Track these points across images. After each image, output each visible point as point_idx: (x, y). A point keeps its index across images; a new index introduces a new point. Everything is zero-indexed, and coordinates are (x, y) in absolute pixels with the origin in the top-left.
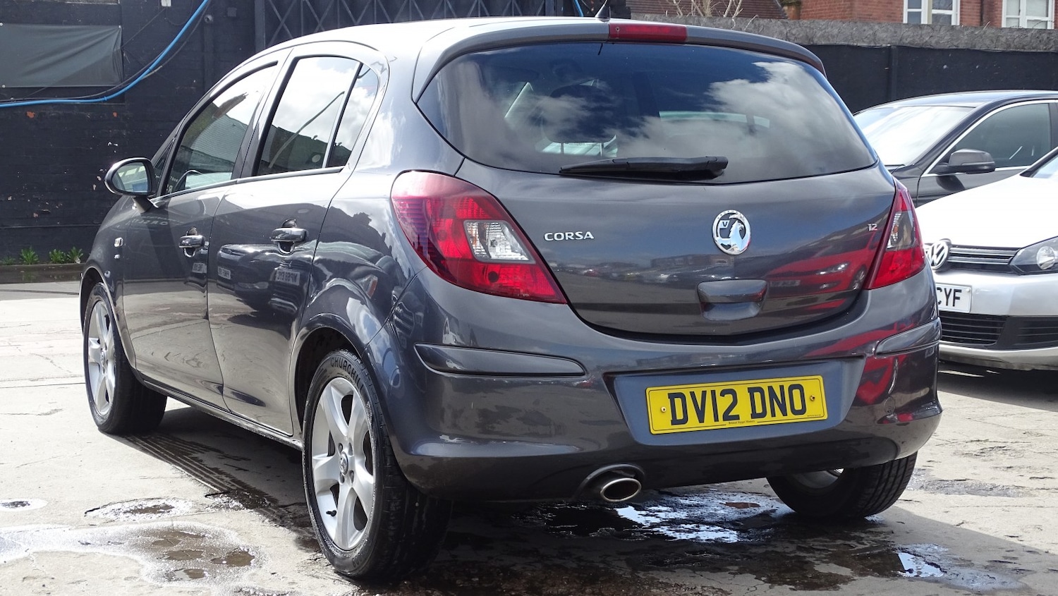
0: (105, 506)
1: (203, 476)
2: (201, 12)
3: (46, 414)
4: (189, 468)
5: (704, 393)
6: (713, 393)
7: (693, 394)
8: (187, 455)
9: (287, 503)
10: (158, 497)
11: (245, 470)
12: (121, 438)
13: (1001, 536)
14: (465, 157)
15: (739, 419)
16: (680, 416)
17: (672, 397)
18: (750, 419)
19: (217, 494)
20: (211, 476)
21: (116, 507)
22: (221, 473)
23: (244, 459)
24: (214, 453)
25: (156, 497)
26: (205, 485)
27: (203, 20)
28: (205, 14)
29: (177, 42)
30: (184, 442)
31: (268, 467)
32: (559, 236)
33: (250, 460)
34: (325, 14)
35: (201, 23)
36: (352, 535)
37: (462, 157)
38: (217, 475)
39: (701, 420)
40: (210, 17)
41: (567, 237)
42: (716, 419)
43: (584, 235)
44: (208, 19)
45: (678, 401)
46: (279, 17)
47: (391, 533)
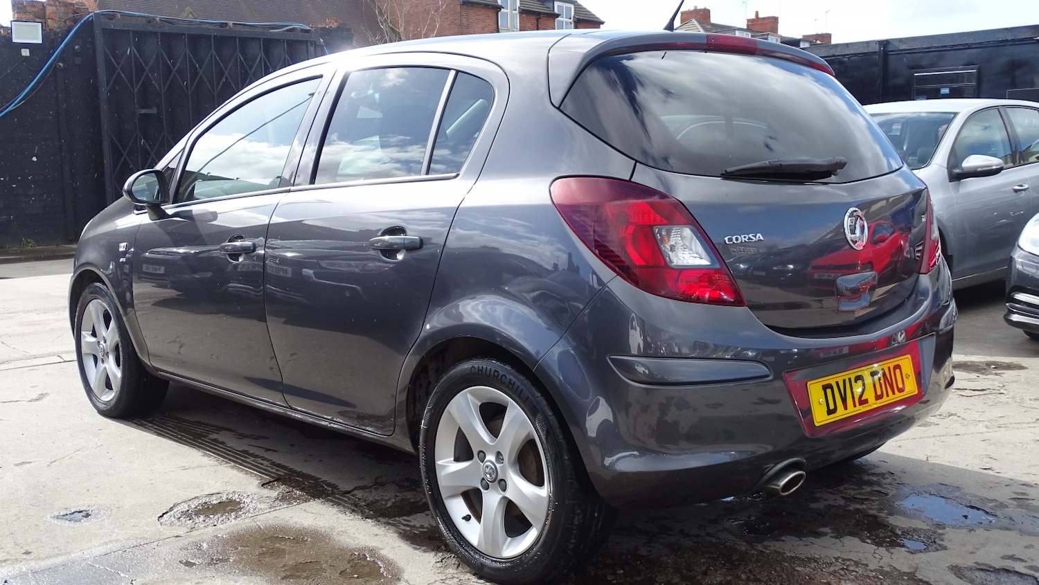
0: (171, 509)
1: (240, 461)
2: (54, 60)
3: (36, 400)
4: (219, 453)
5: (844, 381)
6: (850, 379)
7: (837, 383)
8: (205, 437)
9: (348, 488)
10: (217, 492)
11: (275, 451)
12: (127, 422)
13: (977, 469)
14: (637, 161)
15: (867, 403)
16: (832, 407)
17: (825, 388)
18: (875, 402)
19: (270, 482)
20: (247, 460)
21: (184, 507)
22: (257, 456)
23: (262, 437)
24: (228, 432)
25: (214, 492)
26: (251, 473)
27: (56, 67)
28: (57, 62)
29: (36, 83)
30: (189, 422)
31: (292, 445)
32: (737, 239)
33: (267, 438)
34: (151, 63)
35: (54, 69)
36: (504, 543)
37: (634, 162)
38: (252, 459)
39: (846, 408)
40: (61, 64)
41: (743, 239)
42: (855, 406)
43: (755, 237)
44: (60, 66)
45: (829, 391)
46: (116, 65)
47: (572, 546)
